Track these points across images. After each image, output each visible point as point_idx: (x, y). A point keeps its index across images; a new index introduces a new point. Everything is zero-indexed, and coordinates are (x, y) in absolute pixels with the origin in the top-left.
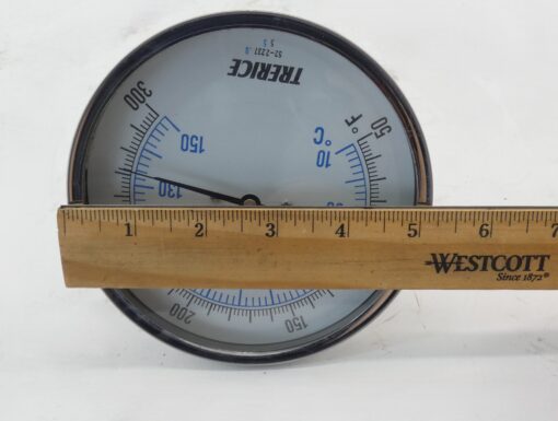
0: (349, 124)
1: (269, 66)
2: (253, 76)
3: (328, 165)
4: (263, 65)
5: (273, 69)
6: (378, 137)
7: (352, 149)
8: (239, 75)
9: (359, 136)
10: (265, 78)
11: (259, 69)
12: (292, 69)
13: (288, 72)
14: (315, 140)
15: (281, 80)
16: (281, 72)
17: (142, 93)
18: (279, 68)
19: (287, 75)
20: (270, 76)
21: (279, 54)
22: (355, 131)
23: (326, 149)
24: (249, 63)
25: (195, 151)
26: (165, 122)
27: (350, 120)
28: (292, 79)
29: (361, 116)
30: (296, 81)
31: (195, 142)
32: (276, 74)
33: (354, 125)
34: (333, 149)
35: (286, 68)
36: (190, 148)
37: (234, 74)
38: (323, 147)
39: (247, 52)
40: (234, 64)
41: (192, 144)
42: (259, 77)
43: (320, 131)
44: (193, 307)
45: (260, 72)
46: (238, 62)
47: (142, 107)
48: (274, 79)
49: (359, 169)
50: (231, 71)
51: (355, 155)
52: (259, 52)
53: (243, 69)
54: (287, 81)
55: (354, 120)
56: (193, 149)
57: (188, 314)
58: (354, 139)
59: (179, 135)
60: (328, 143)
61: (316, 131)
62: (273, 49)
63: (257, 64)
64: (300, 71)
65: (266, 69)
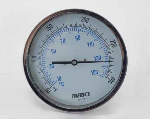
1: (80, 97)
2: (84, 93)
3: (58, 77)
4: (82, 96)
5: (79, 96)
6: (48, 88)
8: (87, 92)
9: (53, 87)
10: (81, 94)
11: (83, 95)
12: (75, 97)
14: (63, 83)
15: (76, 94)
16: (77, 96)
17: (111, 81)
18: (78, 97)
21: (79, 100)
22: (54, 88)
24: (85, 96)
25: (93, 71)
26: (103, 76)
27: (56, 90)
28: (74, 95)
29: (54, 92)
30: (73, 95)
31: (94, 73)
32: (78, 95)
34: (58, 82)
35: (76, 97)
36: (95, 71)
37: (89, 92)
38: (61, 82)
39: (87, 98)
40: (89, 95)
41: (95, 72)
42: (82, 93)
43: (63, 85)
45: (82, 95)
46: (88, 95)
47: (110, 78)
48: (78, 94)
49: (49, 79)
50: (89, 93)
51: (52, 82)
52: (84, 99)
53: (87, 94)
54: (75, 95)
55: (55, 90)
56: (94, 71)
58: (54, 86)
59: (98, 74)
60: (59, 83)
61: (64, 85)
62: (80, 101)
64: (73, 98)
65: (81, 96)
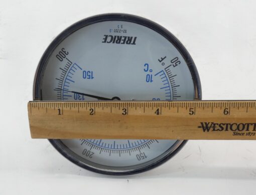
0: (160, 61)
1: (121, 37)
2: (114, 42)
3: (151, 81)
4: (118, 37)
5: (123, 38)
6: (174, 66)
7: (162, 73)
8: (108, 42)
9: (166, 65)
10: (119, 43)
11: (116, 39)
12: (132, 38)
13: (130, 39)
14: (145, 70)
15: (127, 43)
16: (127, 39)
17: (64, 53)
18: (125, 37)
19: (130, 41)
20: (122, 42)
21: (125, 31)
22: (163, 64)
23: (150, 74)
24: (112, 37)
25: (90, 78)
26: (75, 66)
27: (161, 60)
28: (132, 42)
29: (165, 57)
30: (134, 43)
31: (89, 74)
32: (124, 40)
33: (162, 62)
34: (153, 73)
35: (129, 37)
36: (87, 77)
37: (105, 42)
38: (148, 72)
39: (110, 32)
40: (105, 37)
41: (88, 75)
42: (117, 43)
43: (146, 66)
44: (93, 150)
45: (117, 40)
46: (107, 36)
47: (64, 59)
48: (124, 43)
49: (166, 82)
50: (104, 40)
51: (164, 76)
52: (116, 31)
53: (109, 39)
54: (130, 43)
55: (163, 59)
56: (89, 77)
57: (91, 153)
58: (163, 68)
59: (82, 71)
60: (151, 71)
61: (145, 66)
62: (122, 29)
63: (115, 37)
64: (135, 38)
65: (119, 39)
